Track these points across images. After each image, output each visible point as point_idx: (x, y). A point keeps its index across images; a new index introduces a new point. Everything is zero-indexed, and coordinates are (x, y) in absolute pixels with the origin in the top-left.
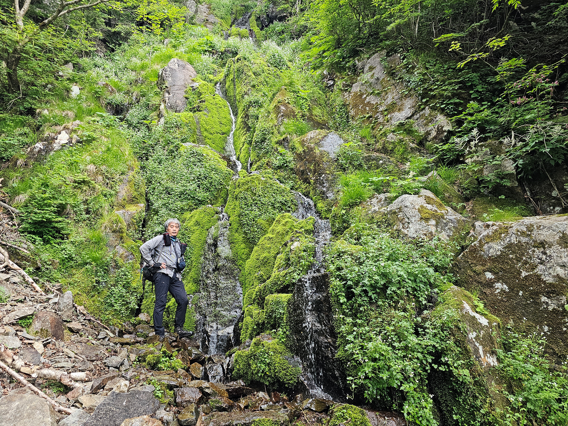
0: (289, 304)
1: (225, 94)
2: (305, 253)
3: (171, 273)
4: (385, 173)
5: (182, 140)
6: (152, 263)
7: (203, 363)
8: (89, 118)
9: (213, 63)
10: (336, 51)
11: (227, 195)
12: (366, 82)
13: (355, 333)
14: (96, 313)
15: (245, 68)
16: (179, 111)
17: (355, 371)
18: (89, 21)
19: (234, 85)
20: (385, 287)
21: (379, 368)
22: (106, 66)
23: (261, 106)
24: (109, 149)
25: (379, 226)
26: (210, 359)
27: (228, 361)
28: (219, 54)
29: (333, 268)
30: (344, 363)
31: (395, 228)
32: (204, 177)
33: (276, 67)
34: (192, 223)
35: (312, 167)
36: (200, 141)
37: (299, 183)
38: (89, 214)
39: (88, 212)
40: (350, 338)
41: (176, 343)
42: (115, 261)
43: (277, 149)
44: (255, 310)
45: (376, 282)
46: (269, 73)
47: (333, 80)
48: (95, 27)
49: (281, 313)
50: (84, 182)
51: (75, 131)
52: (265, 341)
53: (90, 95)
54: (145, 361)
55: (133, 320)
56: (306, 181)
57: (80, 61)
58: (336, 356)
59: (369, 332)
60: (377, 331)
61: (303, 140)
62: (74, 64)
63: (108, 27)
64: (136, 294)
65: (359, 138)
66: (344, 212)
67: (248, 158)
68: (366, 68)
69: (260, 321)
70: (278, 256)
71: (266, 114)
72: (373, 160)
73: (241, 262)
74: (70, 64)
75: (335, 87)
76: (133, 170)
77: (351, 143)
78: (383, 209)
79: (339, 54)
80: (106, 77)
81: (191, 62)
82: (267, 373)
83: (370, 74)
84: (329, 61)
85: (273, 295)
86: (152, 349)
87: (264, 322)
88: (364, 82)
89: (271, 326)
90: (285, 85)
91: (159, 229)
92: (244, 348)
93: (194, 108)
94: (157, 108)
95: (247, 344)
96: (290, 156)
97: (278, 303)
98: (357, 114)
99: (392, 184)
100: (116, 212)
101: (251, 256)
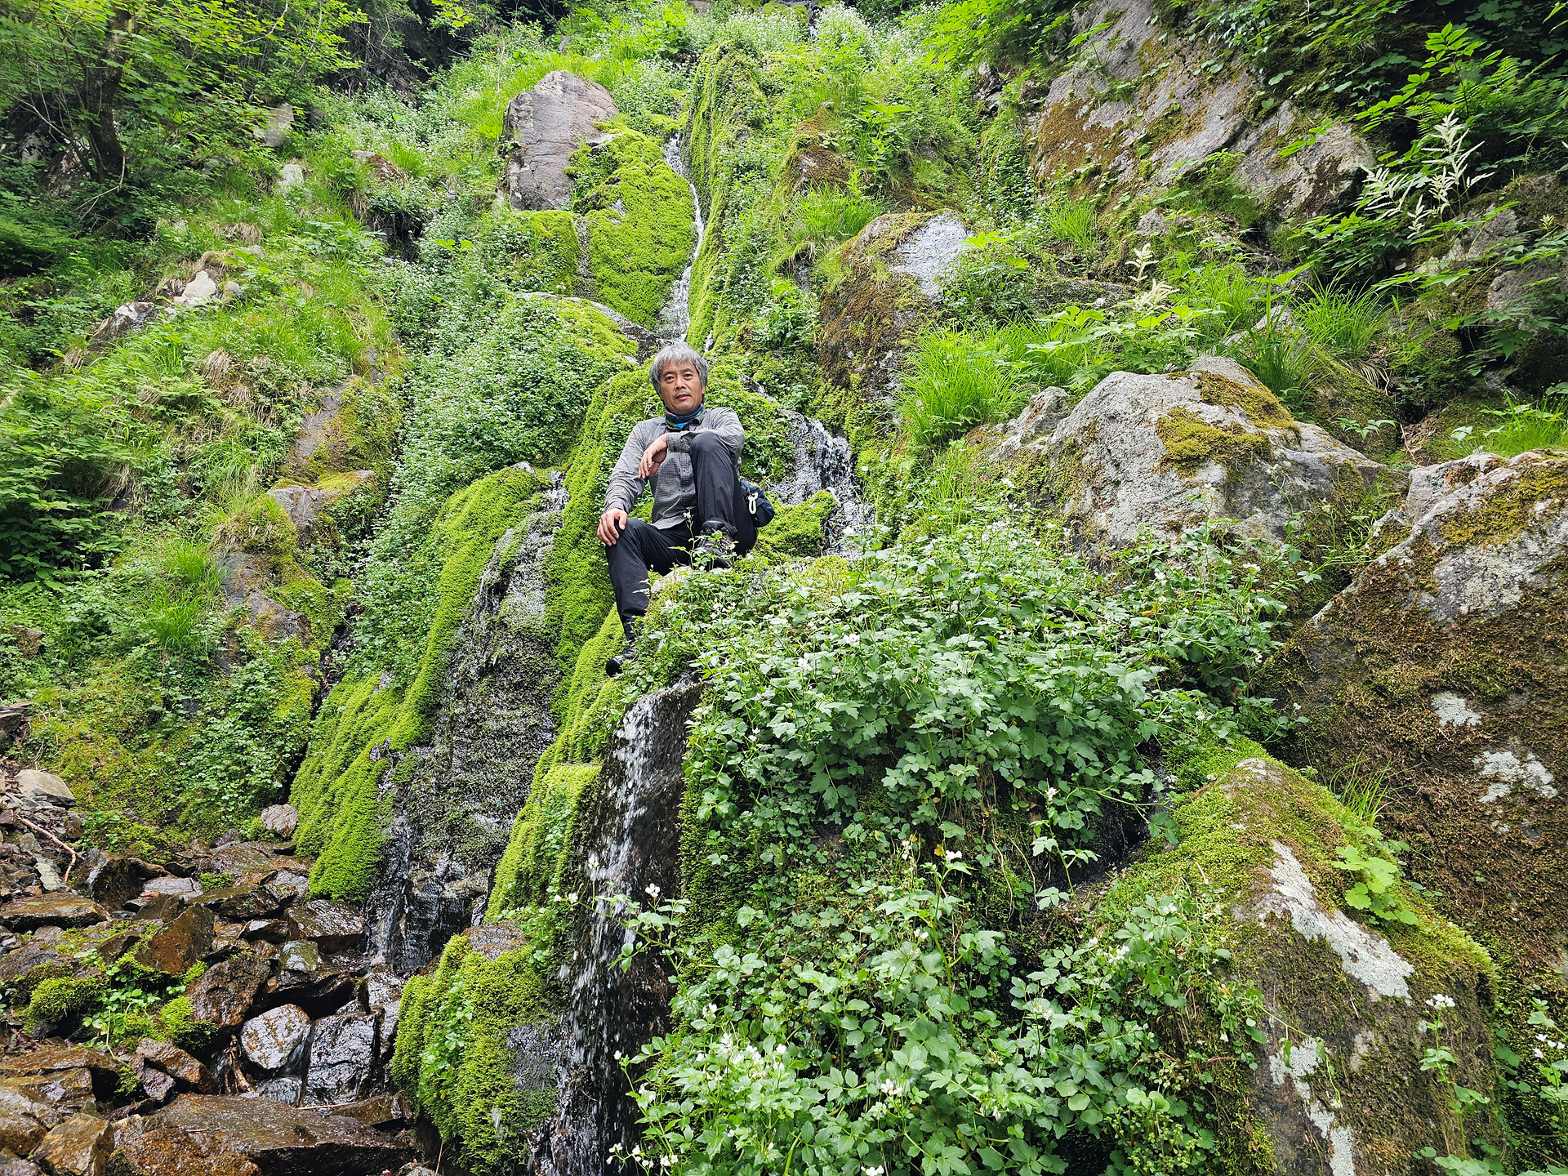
1: (689, 162)
12: (1090, 63)
19: (709, 130)
35: (860, 333)
36: (584, 290)
38: (192, 496)
39: (192, 491)
42: (238, 639)
56: (841, 379)
57: (314, 98)
61: (849, 250)
64: (280, 743)
67: (707, 332)
68: (1098, 22)
73: (570, 645)
74: (286, 108)
78: (1041, 439)
83: (1108, 35)
88: (1084, 64)
93: (586, 201)
98: (1055, 171)
100: (272, 492)
101: (603, 627)
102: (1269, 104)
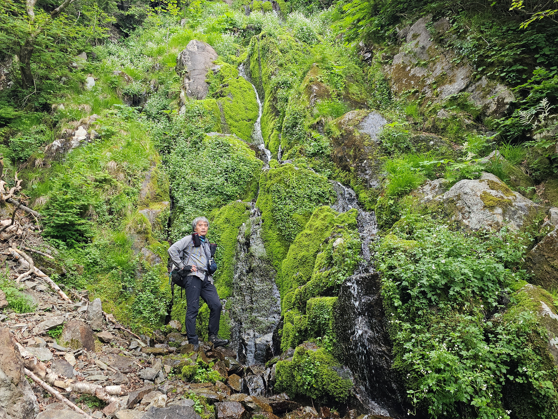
0: (334, 308)
1: (250, 76)
2: (350, 250)
3: (202, 276)
4: (437, 155)
5: (206, 130)
6: (182, 266)
7: (241, 374)
8: (107, 111)
9: (235, 42)
10: (373, 19)
11: (258, 188)
12: (409, 52)
13: (413, 340)
14: (125, 321)
15: (271, 46)
16: (201, 98)
17: (415, 384)
18: (101, 5)
19: (260, 65)
20: (447, 288)
21: (445, 380)
22: (121, 53)
23: (290, 87)
24: (129, 144)
25: (434, 217)
26: (249, 370)
27: (268, 372)
28: (241, 32)
29: (385, 267)
30: (402, 374)
31: (453, 218)
32: (232, 169)
33: (304, 41)
34: (221, 220)
35: (351, 153)
36: (225, 129)
37: (337, 171)
38: (112, 214)
39: (111, 213)
40: (408, 346)
41: (211, 353)
42: (142, 265)
43: (311, 135)
44: (296, 315)
45: (436, 282)
46: (298, 50)
47: (370, 52)
48: (107, 12)
49: (326, 319)
50: (105, 180)
51: (93, 126)
52: (310, 350)
53: (105, 86)
54: (180, 372)
55: (163, 328)
56: (346, 168)
57: (93, 49)
58: (393, 366)
59: (430, 339)
60: (439, 338)
61: (340, 123)
62: (87, 53)
63: (121, 11)
64: (164, 300)
65: (405, 116)
66: (392, 202)
67: (278, 146)
68: (409, 36)
69: (303, 328)
70: (319, 255)
71: (297, 96)
72: (422, 141)
73: (277, 261)
74: (84, 54)
75: (373, 60)
76: (155, 165)
77: (396, 123)
78: (438, 197)
79: (376, 22)
80: (121, 65)
81: (211, 43)
82: (314, 386)
83: (415, 42)
84: (365, 31)
85: (316, 299)
86: (187, 359)
87: (307, 328)
88: (407, 52)
89: (315, 333)
90: (317, 62)
91: (185, 228)
92: (286, 358)
93: (217, 93)
94: (177, 96)
95: (289, 353)
96: (325, 142)
97: (322, 307)
98: (400, 89)
99: (447, 168)
100: (141, 212)
101: (288, 255)
102: (478, 77)
